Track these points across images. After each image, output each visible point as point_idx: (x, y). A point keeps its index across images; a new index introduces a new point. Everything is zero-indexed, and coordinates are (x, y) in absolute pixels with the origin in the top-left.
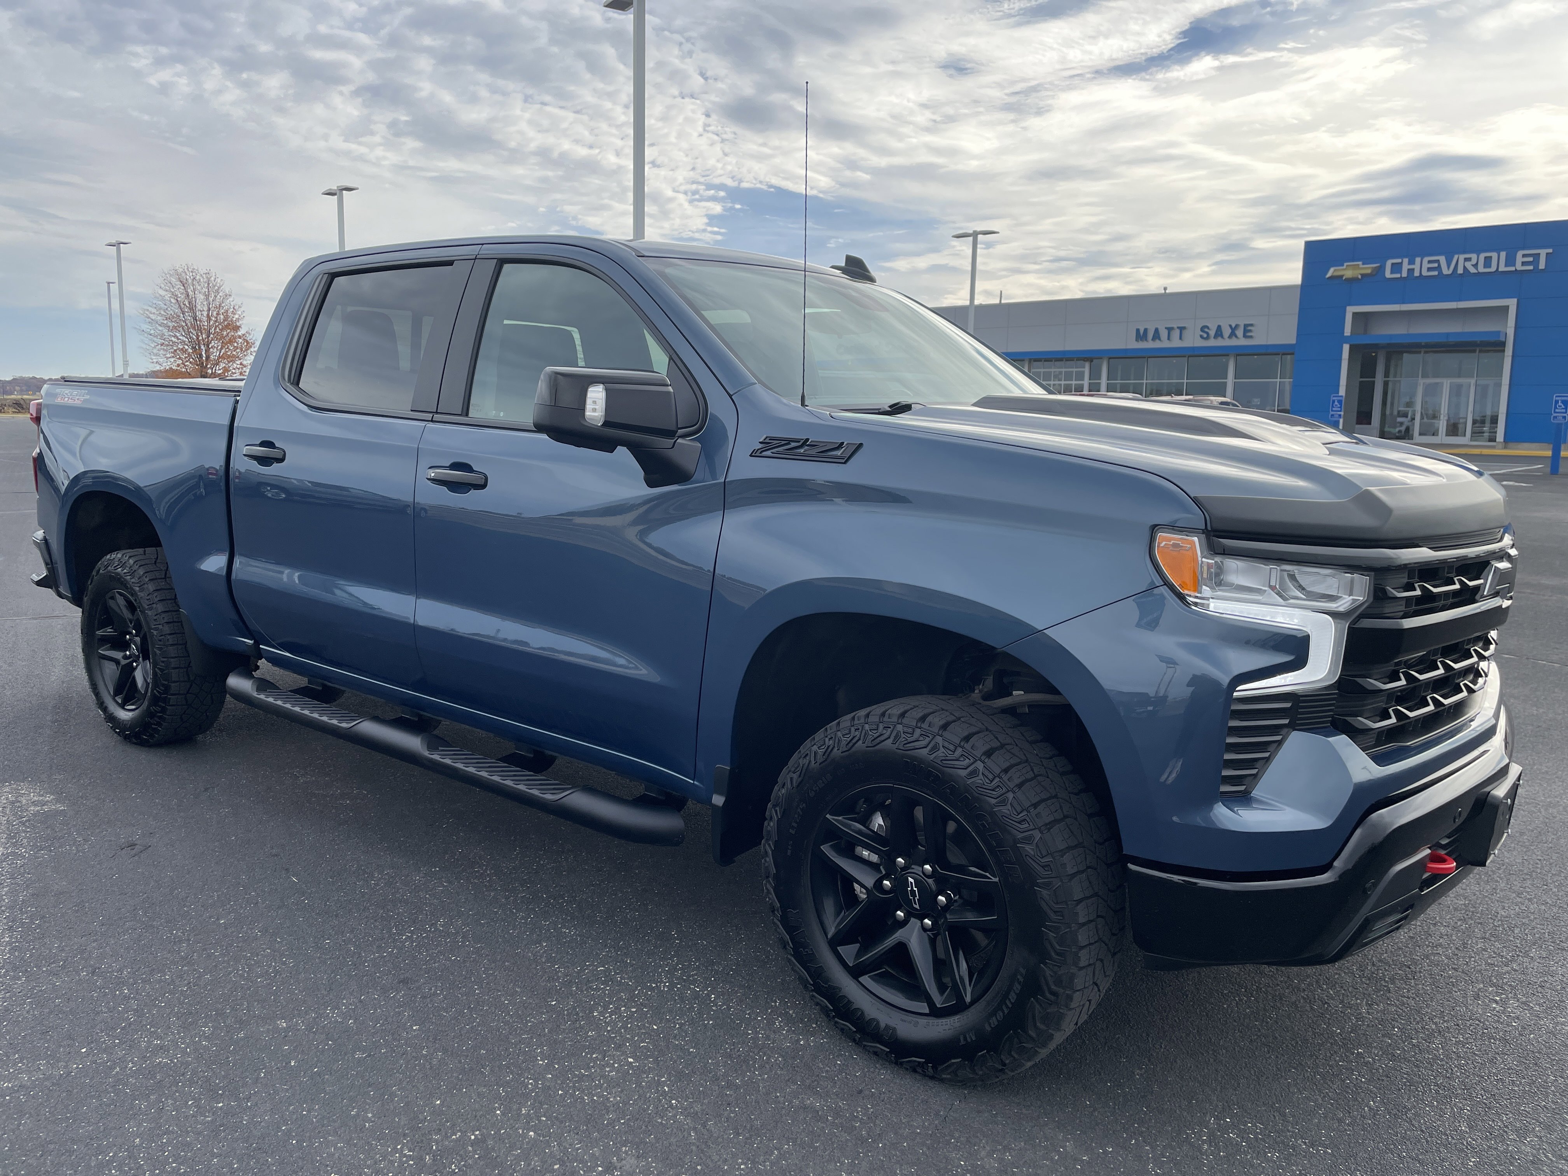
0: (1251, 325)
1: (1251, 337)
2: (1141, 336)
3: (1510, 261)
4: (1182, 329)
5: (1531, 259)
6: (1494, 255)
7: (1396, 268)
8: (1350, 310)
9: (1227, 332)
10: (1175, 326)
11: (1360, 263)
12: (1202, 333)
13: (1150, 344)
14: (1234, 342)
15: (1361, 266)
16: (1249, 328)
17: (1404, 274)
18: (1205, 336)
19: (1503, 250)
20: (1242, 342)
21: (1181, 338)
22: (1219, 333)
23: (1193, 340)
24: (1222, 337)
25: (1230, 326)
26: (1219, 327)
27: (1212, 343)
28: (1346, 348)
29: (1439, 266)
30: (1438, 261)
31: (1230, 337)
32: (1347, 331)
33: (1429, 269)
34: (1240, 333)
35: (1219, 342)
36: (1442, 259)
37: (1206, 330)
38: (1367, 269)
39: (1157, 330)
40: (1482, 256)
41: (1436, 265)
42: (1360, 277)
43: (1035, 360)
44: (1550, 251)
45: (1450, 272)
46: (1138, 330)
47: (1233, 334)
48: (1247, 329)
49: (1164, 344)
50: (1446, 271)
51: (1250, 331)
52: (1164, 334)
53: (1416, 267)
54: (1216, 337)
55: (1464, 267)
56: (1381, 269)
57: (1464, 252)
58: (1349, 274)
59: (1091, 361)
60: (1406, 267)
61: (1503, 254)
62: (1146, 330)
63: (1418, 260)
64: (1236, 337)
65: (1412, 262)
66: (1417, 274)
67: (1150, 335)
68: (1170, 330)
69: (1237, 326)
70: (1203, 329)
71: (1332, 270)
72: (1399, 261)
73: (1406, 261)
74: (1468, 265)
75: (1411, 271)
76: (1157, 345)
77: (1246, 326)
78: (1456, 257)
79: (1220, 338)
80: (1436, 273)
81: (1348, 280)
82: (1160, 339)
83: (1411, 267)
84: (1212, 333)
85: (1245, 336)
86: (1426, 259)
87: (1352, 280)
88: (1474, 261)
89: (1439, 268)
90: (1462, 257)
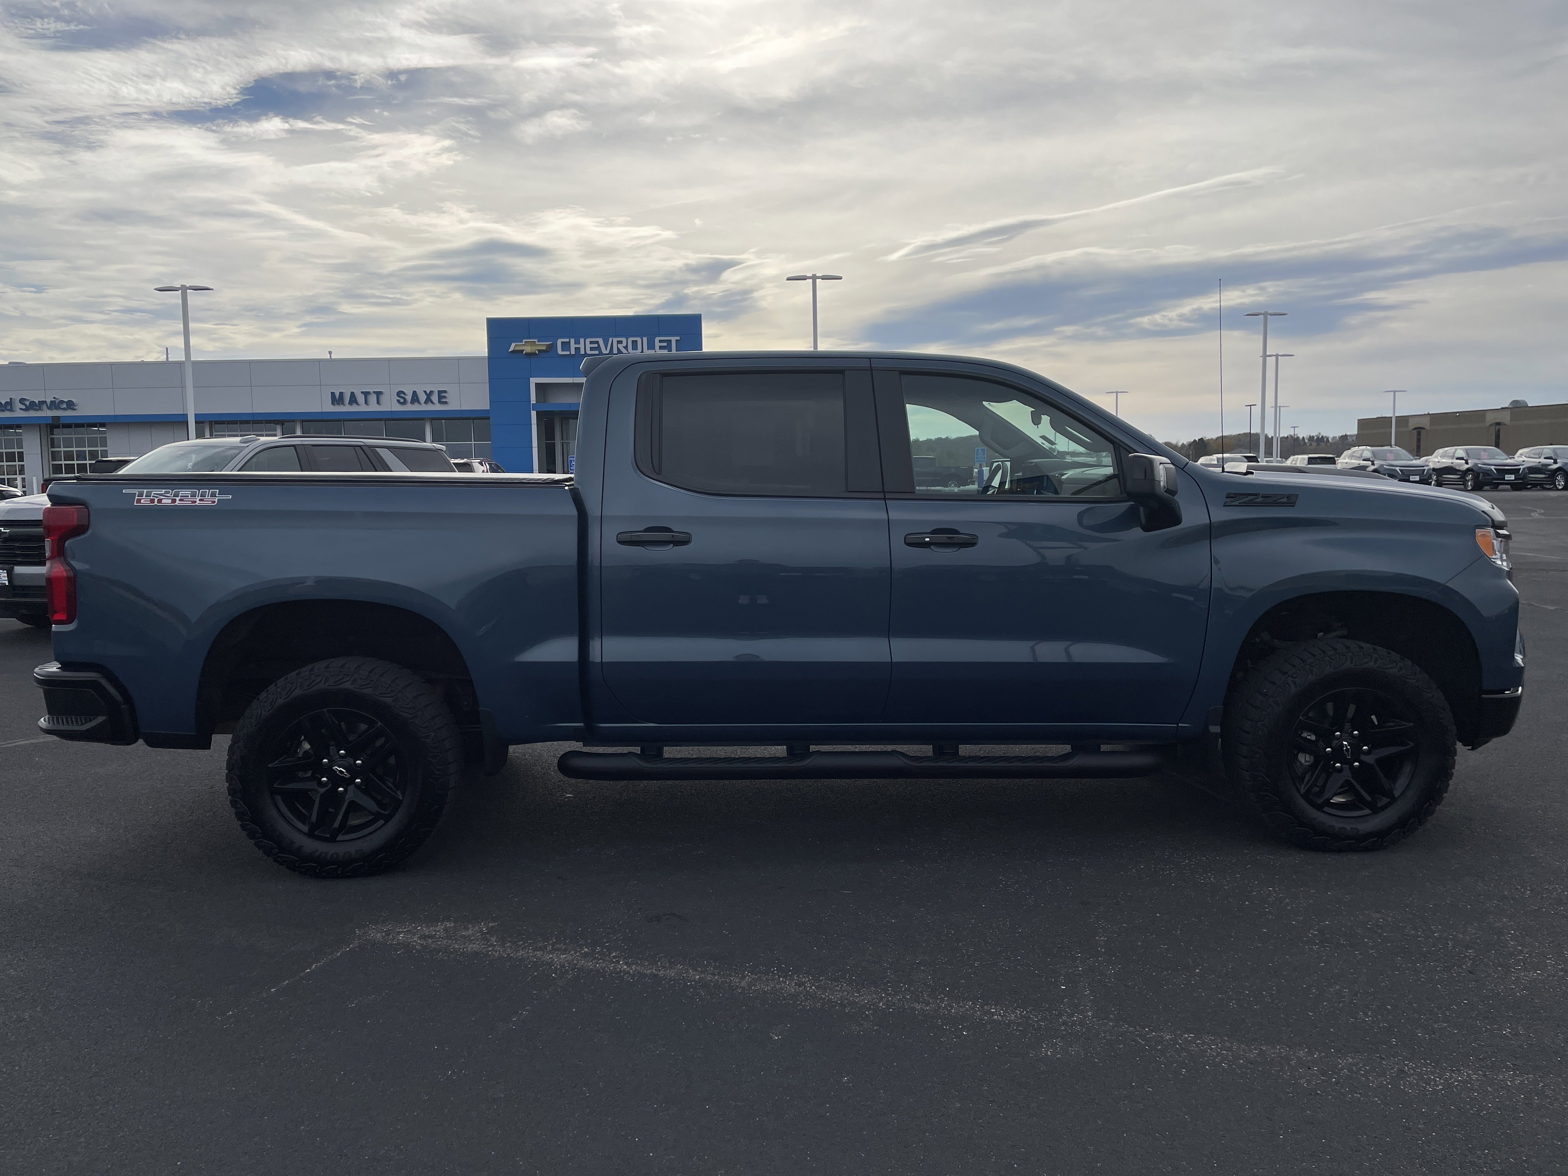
0: (445, 392)
1: (446, 403)
2: (337, 399)
3: (651, 346)
4: (379, 394)
5: (665, 344)
6: (639, 340)
7: (566, 346)
8: (533, 381)
9: (423, 397)
10: (371, 391)
11: (536, 340)
12: (399, 399)
13: (346, 408)
14: (430, 407)
15: (537, 343)
16: (443, 395)
17: (573, 352)
18: (402, 401)
19: (645, 336)
20: (438, 407)
21: (378, 403)
22: (415, 399)
23: (390, 405)
24: (419, 403)
25: (425, 392)
26: (415, 393)
27: (409, 407)
28: (534, 414)
29: (599, 345)
30: (597, 342)
31: (426, 402)
32: (533, 400)
33: (592, 349)
34: (435, 398)
35: (416, 407)
36: (600, 341)
37: (402, 395)
38: (542, 345)
39: (352, 394)
40: (630, 340)
41: (596, 345)
42: (537, 352)
43: (217, 423)
44: (678, 338)
45: (607, 352)
46: (333, 394)
47: (428, 400)
48: (442, 395)
49: (362, 408)
50: (604, 351)
51: (445, 397)
52: (361, 398)
53: (582, 346)
54: (412, 402)
55: (618, 348)
56: (552, 347)
57: (616, 336)
58: (528, 349)
59: (283, 425)
60: (573, 346)
61: (645, 339)
62: (341, 394)
63: (582, 340)
64: (432, 403)
65: (578, 342)
66: (582, 352)
67: (347, 399)
68: (366, 394)
69: (431, 392)
70: (399, 393)
71: (513, 345)
72: (567, 340)
73: (572, 341)
74: (620, 346)
75: (577, 349)
76: (354, 408)
77: (440, 392)
78: (611, 339)
79: (416, 404)
80: (597, 352)
81: (527, 354)
82: (357, 403)
83: (577, 346)
84: (409, 398)
85: (440, 402)
86: (588, 341)
87: (530, 355)
88: (624, 344)
89: (599, 348)
90: (615, 340)
